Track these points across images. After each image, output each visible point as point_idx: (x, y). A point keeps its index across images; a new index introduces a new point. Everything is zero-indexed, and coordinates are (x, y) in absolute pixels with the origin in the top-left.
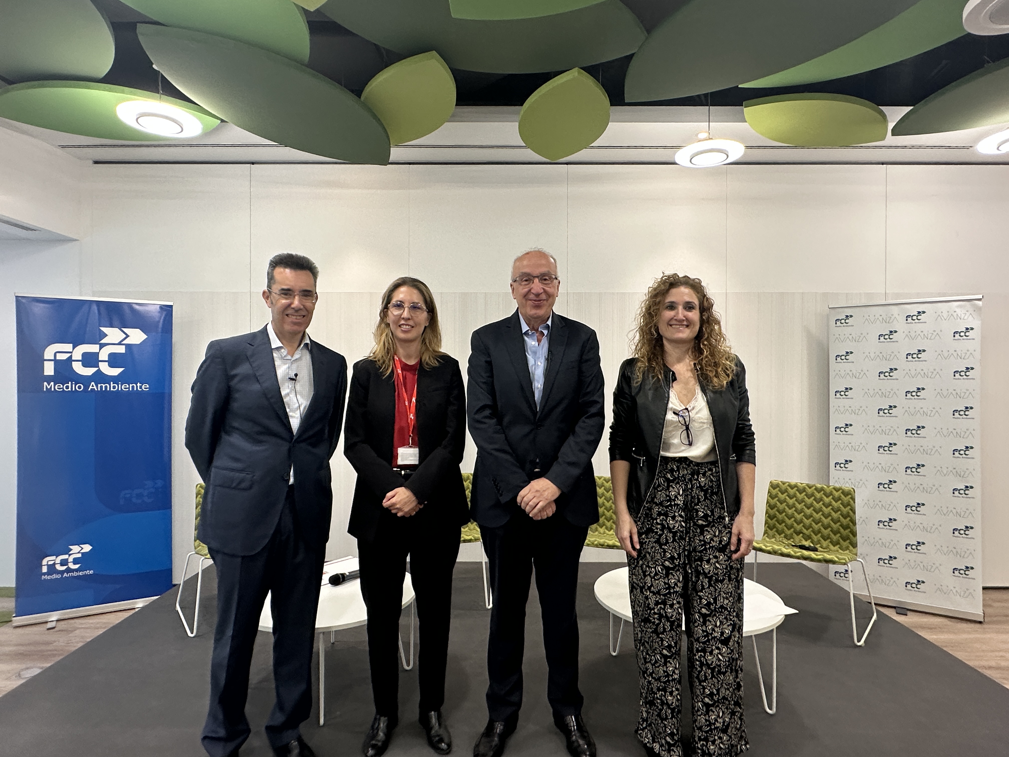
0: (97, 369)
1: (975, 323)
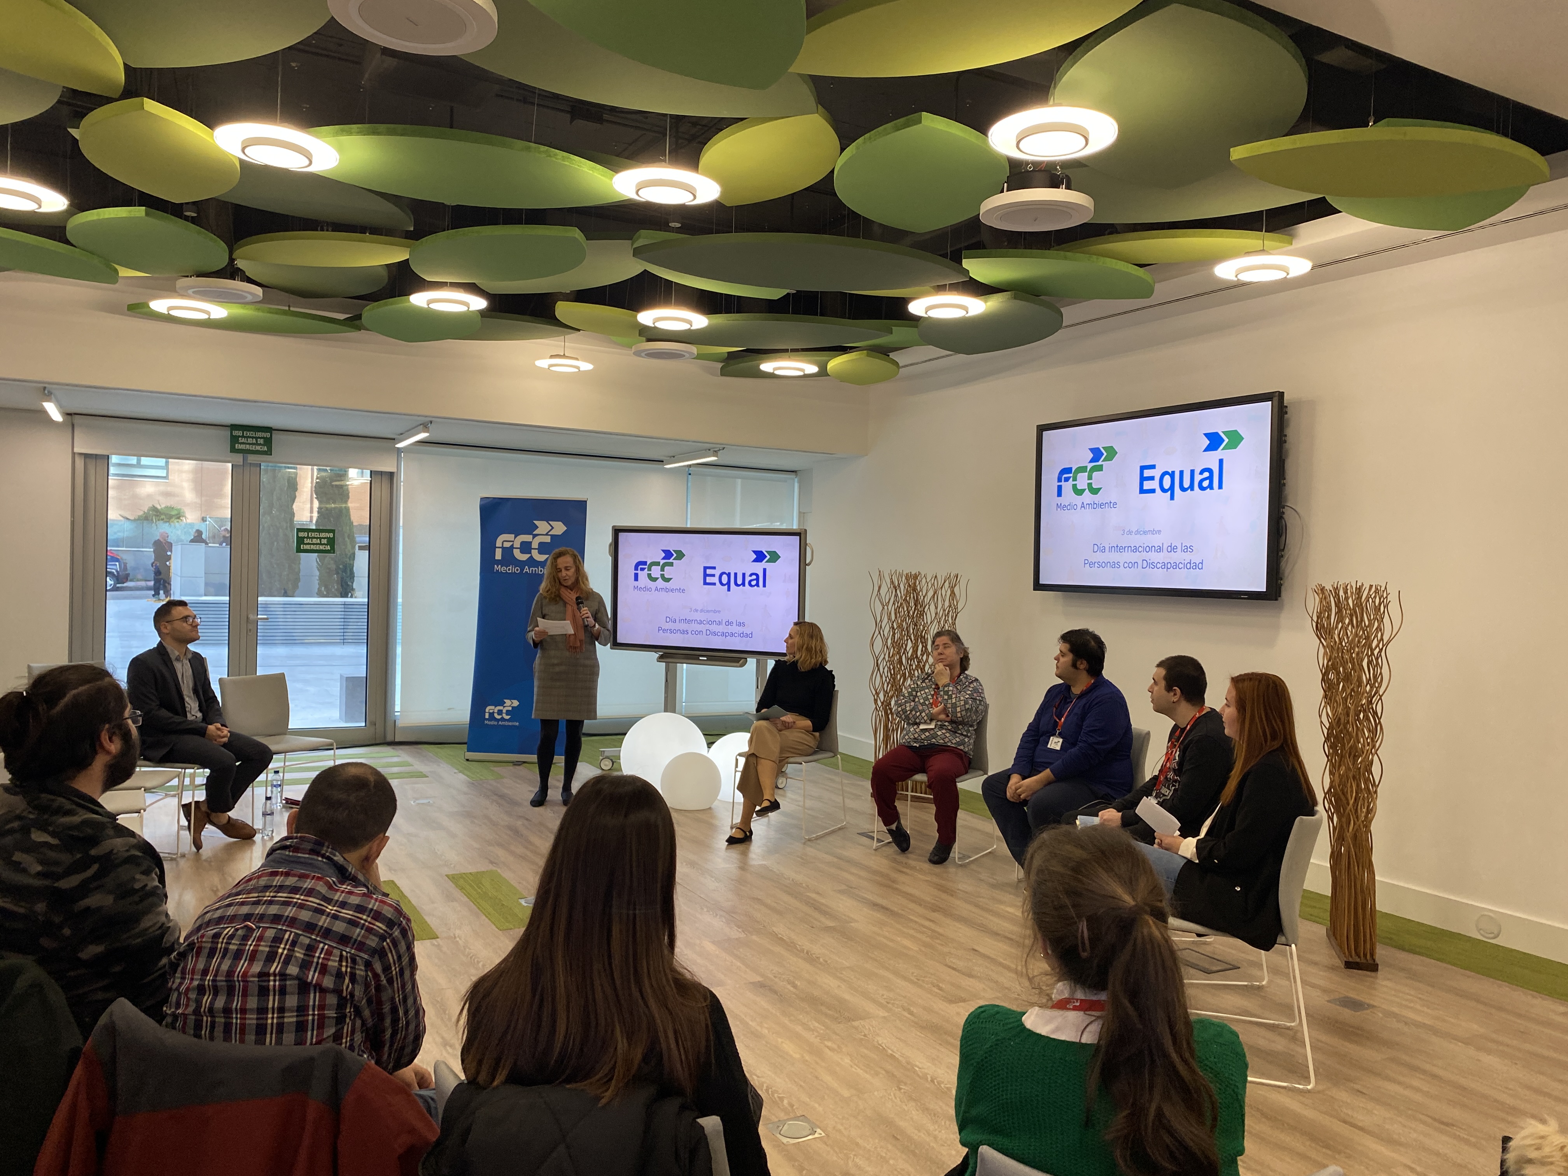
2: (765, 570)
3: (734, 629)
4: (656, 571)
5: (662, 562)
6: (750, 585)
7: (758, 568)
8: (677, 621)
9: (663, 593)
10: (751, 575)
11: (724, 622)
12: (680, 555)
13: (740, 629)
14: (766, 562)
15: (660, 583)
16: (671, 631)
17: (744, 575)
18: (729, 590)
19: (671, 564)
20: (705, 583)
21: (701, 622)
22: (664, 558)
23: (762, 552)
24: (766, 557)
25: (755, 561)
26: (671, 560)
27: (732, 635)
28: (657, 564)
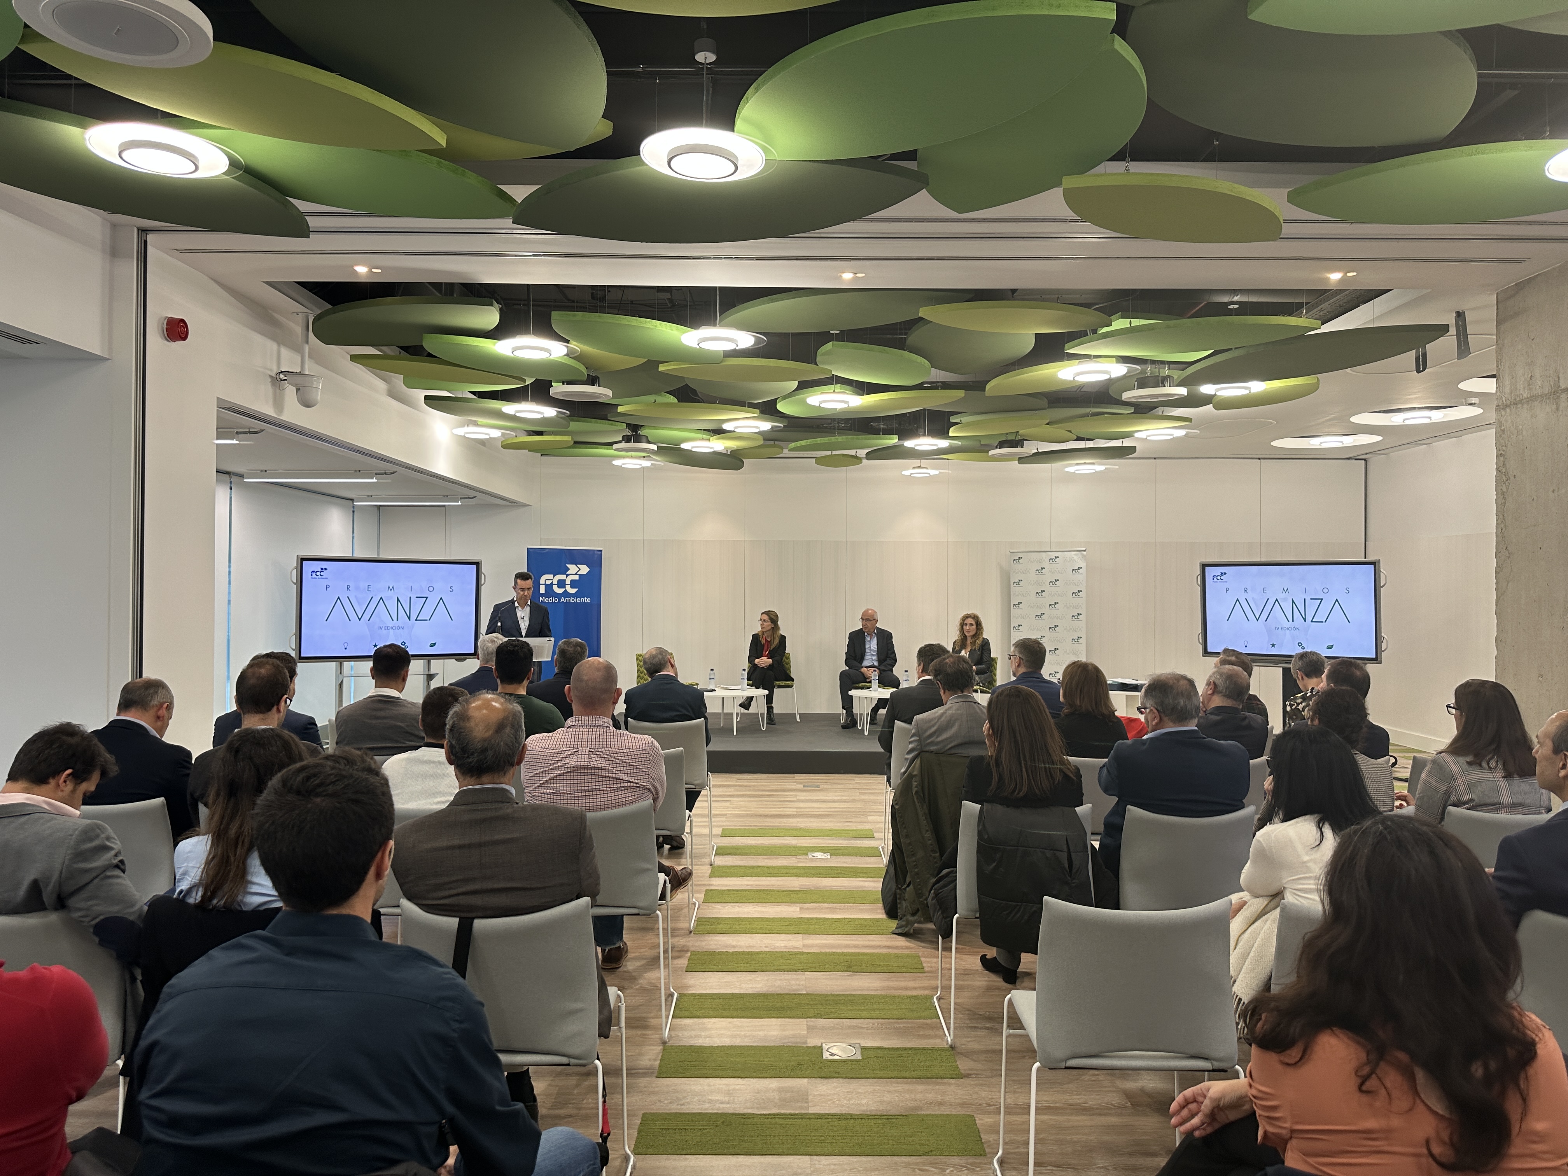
0: (564, 589)
1: (1083, 565)
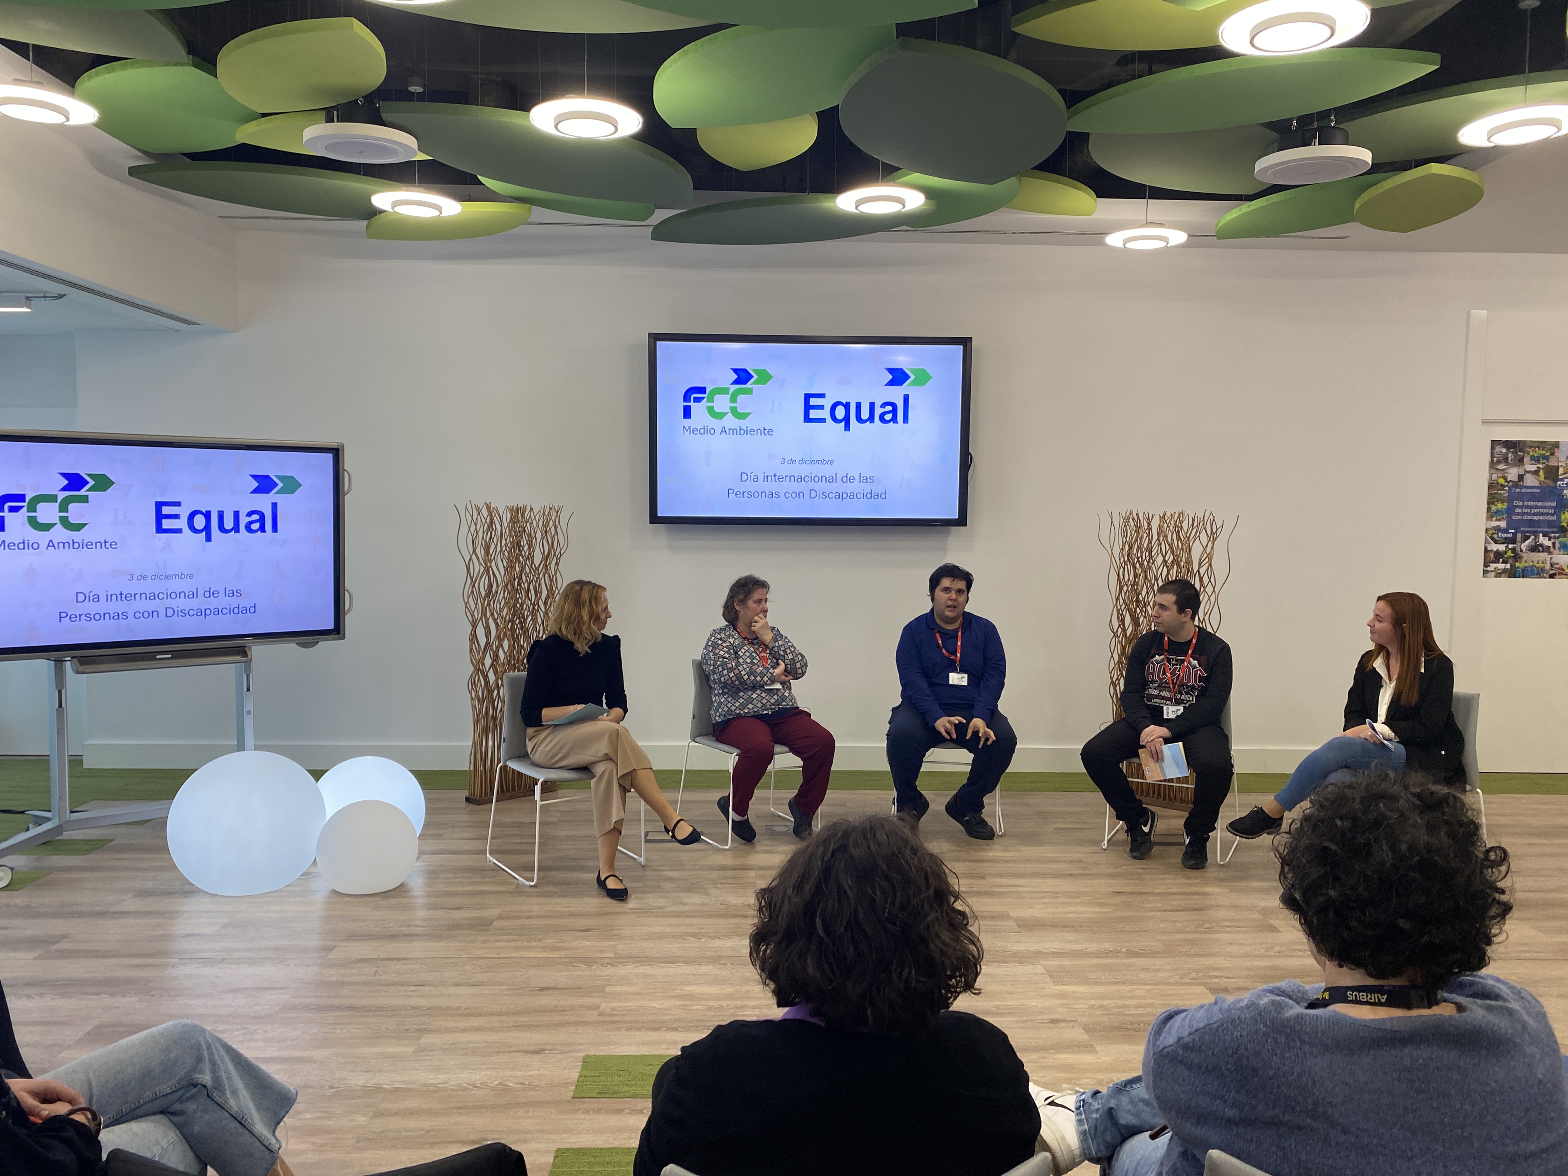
2: (275, 505)
3: (222, 601)
4: (47, 513)
5: (62, 495)
6: (248, 528)
7: (263, 503)
8: (103, 598)
9: (69, 552)
10: (250, 514)
11: (200, 593)
12: (103, 483)
13: (234, 602)
14: (276, 493)
15: (59, 533)
16: (89, 617)
17: (237, 515)
18: (209, 539)
19: (85, 499)
20: (160, 529)
21: (155, 596)
22: (64, 489)
23: (267, 477)
24: (276, 485)
25: (255, 491)
26: (83, 492)
27: (218, 612)
28: (52, 499)
